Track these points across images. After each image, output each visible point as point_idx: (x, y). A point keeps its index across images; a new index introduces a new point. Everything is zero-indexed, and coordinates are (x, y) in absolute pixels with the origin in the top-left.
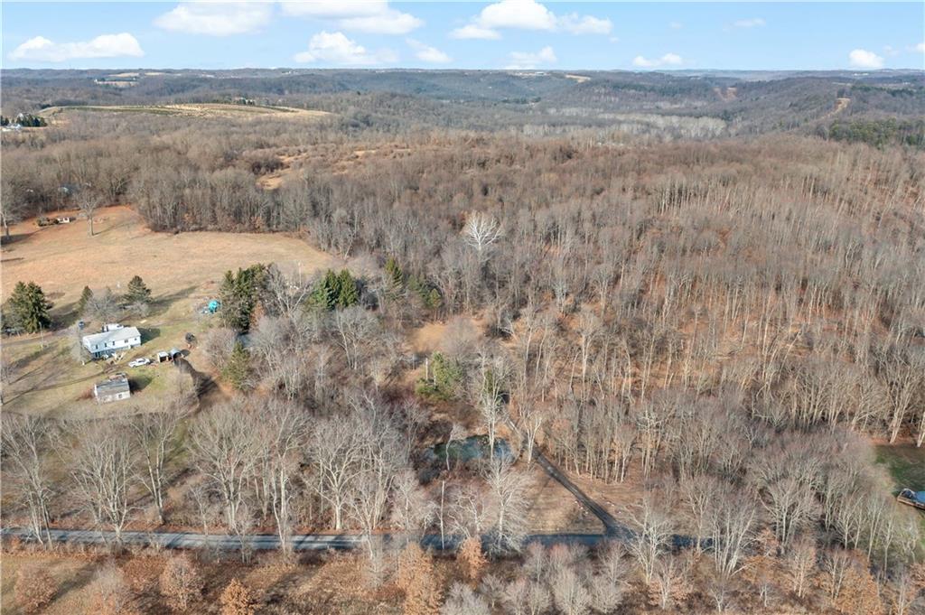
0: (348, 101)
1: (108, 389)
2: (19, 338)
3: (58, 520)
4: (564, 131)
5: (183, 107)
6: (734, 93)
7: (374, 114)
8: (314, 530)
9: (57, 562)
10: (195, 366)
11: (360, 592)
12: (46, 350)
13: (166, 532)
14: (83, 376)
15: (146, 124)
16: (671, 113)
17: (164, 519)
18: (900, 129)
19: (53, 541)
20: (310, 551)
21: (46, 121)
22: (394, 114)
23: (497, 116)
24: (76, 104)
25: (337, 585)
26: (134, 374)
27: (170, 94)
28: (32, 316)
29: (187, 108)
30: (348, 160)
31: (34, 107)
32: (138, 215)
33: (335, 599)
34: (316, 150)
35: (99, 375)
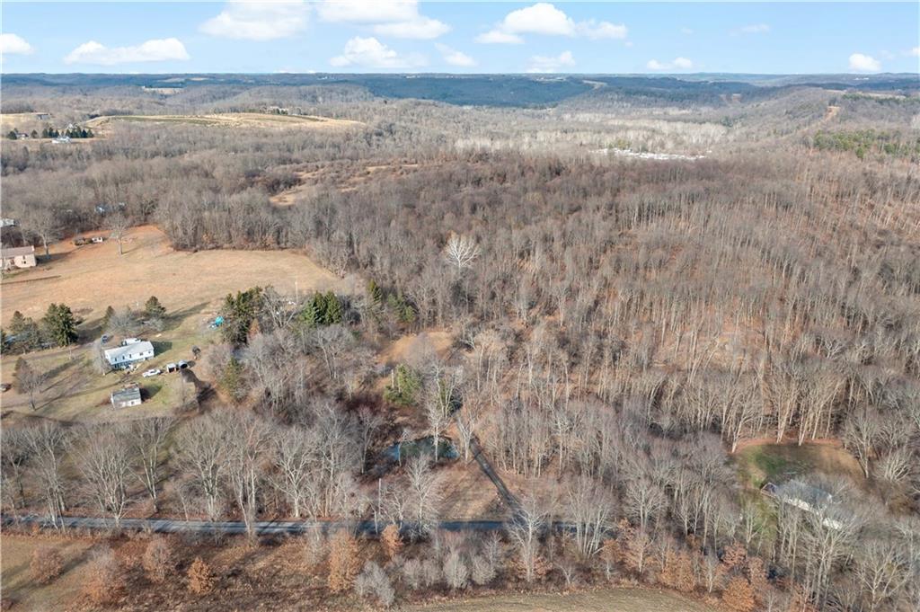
0: (375, 110)
1: (122, 397)
2: (51, 351)
3: (72, 509)
4: (575, 137)
5: (220, 117)
6: (738, 98)
7: (397, 123)
8: (277, 517)
9: (68, 544)
10: (198, 376)
11: (302, 567)
12: (74, 362)
13: (159, 519)
14: (105, 385)
15: (185, 135)
16: (676, 120)
17: (157, 508)
18: (879, 138)
19: (66, 527)
20: (272, 534)
21: (93, 132)
22: (417, 123)
23: (513, 123)
24: (123, 113)
25: (286, 562)
26: (146, 383)
27: (212, 101)
28: (62, 333)
29: (225, 118)
30: (360, 176)
31: (84, 117)
32: (163, 234)
33: (282, 574)
34: (332, 166)
35: (116, 384)
